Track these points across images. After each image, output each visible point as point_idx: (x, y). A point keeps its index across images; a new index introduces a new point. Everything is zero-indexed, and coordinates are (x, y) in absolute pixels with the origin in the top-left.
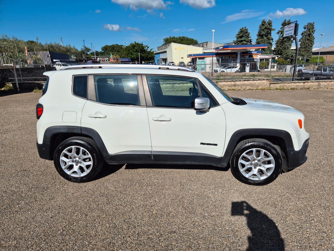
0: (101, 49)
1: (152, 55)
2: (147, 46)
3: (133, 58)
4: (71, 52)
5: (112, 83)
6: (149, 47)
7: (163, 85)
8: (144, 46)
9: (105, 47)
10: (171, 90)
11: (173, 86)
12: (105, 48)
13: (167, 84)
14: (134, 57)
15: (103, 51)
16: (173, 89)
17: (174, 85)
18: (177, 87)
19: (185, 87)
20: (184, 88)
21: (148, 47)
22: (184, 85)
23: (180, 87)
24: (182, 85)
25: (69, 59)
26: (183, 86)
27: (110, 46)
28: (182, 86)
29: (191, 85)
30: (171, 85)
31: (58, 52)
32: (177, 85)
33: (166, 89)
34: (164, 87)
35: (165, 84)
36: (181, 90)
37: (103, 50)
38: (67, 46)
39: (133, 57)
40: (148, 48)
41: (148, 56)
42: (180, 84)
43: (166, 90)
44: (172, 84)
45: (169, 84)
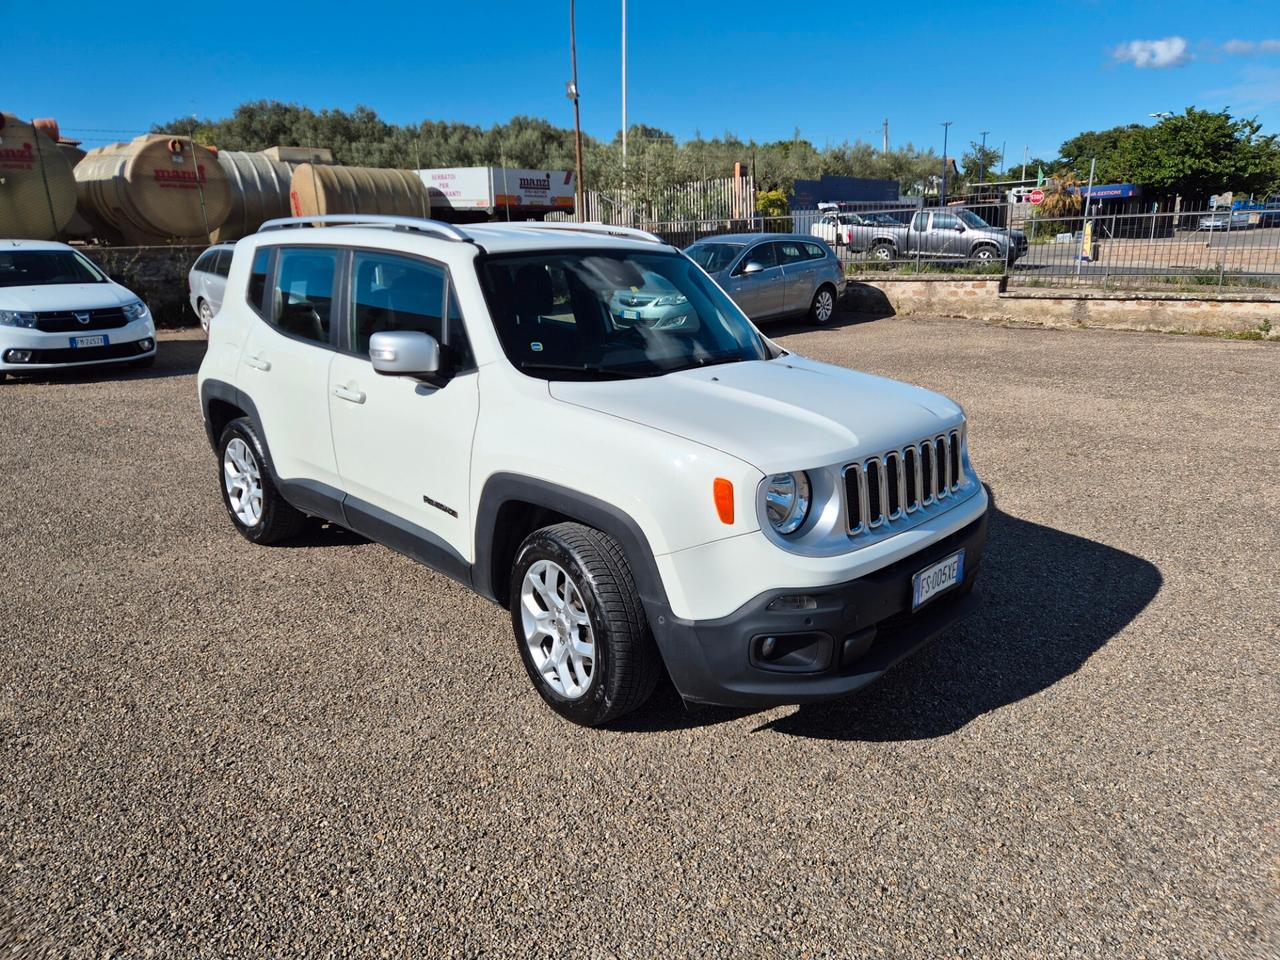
0: (1060, 152)
1: (1265, 166)
2: (1250, 124)
3: (1158, 182)
4: (909, 171)
5: (884, 287)
6: (1259, 127)
7: (1102, 305)
8: (1235, 124)
9: (1078, 139)
10: (1144, 328)
11: (1153, 313)
12: (1075, 145)
13: (1124, 300)
14: (1163, 179)
15: (1065, 160)
16: (1152, 326)
17: (1161, 305)
18: (1176, 317)
19: (1221, 321)
20: (1214, 324)
21: (1255, 125)
22: (1218, 309)
23: (1196, 316)
24: (1205, 307)
25: (898, 200)
26: (1213, 316)
27: (1099, 138)
28: (1206, 315)
29: (1257, 311)
30: (1145, 307)
31: (859, 177)
32: (1179, 307)
33: (1119, 321)
34: (1105, 316)
35: (1116, 302)
36: (1196, 334)
37: (1064, 157)
38: (902, 149)
39: (1158, 177)
40: (1255, 130)
41: (1244, 169)
42: (1195, 306)
43: (1117, 327)
44: (1154, 299)
45: (1137, 299)
